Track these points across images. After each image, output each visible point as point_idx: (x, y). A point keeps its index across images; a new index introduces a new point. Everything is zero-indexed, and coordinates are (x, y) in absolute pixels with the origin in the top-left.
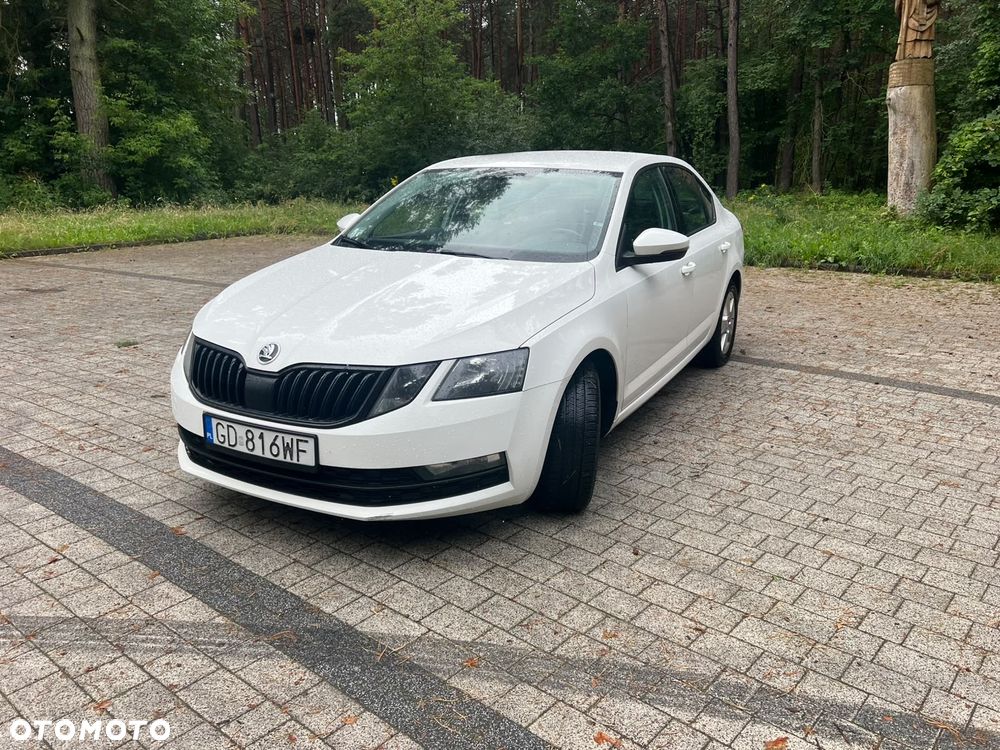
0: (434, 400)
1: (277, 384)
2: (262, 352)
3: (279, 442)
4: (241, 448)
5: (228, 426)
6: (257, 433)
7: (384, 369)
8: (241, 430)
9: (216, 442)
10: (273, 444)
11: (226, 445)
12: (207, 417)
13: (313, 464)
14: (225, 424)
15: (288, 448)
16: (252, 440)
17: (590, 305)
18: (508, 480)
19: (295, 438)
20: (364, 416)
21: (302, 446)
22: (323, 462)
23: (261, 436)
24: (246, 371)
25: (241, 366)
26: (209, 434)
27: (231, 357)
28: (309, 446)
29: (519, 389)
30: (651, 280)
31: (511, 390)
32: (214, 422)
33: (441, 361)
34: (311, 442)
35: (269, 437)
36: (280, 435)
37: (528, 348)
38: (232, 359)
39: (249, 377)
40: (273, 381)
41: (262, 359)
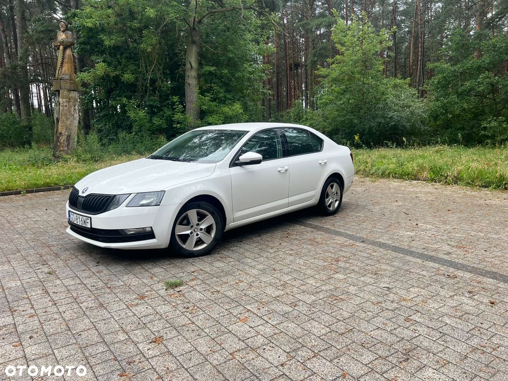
0: (126, 207)
2: (83, 190)
3: (83, 220)
4: (75, 222)
6: (78, 216)
7: (112, 195)
8: (75, 215)
10: (81, 220)
11: (72, 221)
12: (70, 212)
13: (90, 227)
14: (72, 214)
15: (85, 222)
16: (77, 219)
17: (209, 178)
18: (155, 238)
19: (86, 218)
22: (93, 227)
24: (79, 196)
27: (78, 192)
28: (89, 221)
29: (159, 205)
31: (155, 205)
34: (90, 219)
35: (81, 217)
36: (83, 217)
37: (165, 191)
40: (83, 200)
41: (83, 192)
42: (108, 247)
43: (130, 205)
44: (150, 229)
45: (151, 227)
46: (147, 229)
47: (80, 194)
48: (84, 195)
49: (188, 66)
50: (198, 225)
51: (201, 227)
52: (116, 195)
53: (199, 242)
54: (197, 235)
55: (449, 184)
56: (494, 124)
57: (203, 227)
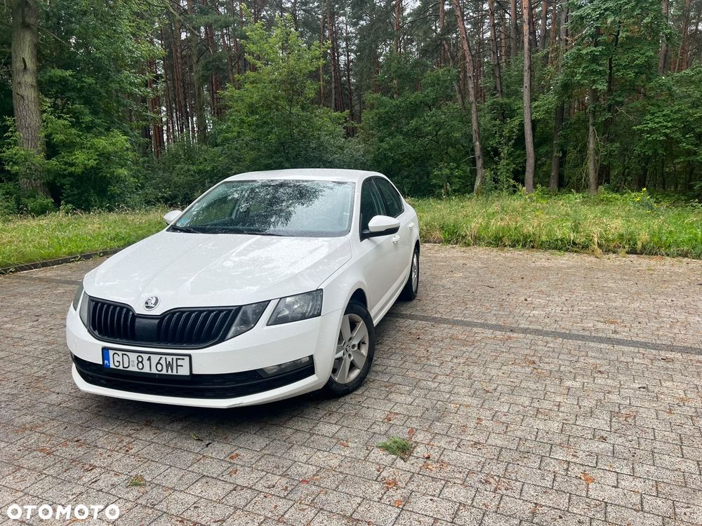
0: (267, 325)
1: (160, 323)
2: (147, 303)
3: (163, 362)
4: (133, 368)
5: (123, 354)
6: (146, 357)
7: (234, 308)
8: (133, 356)
9: (112, 366)
10: (158, 363)
11: (121, 368)
12: (105, 350)
13: (188, 374)
14: (120, 353)
15: (169, 365)
16: (141, 362)
17: (351, 262)
18: (314, 373)
19: (175, 357)
20: (223, 339)
21: (180, 362)
22: (195, 372)
23: (149, 359)
24: (135, 316)
25: (131, 313)
26: (106, 362)
28: (186, 362)
29: (319, 315)
31: (314, 316)
32: (111, 353)
33: (270, 301)
34: (187, 359)
35: (155, 359)
36: (164, 357)
37: (322, 289)
38: (124, 309)
39: (138, 320)
40: (157, 321)
41: (148, 307)
42: (237, 406)
43: (272, 320)
45: (311, 357)
46: (303, 361)
47: (139, 309)
48: (157, 311)
49: (18, 65)
50: (350, 339)
51: (353, 343)
52: (241, 307)
53: (353, 366)
54: (350, 355)
55: (469, 245)
56: (446, 171)
57: (356, 342)
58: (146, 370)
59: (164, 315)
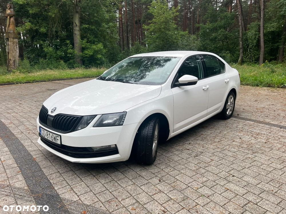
0: (93, 127)
1: (54, 119)
2: (52, 110)
3: (53, 136)
4: (46, 137)
6: (49, 133)
7: (80, 117)
8: (46, 132)
10: (52, 137)
11: (43, 136)
12: (40, 127)
13: (60, 144)
14: (43, 130)
15: (55, 138)
17: (158, 98)
19: (56, 135)
20: (73, 131)
22: (62, 143)
23: (49, 134)
24: (48, 115)
26: (40, 132)
27: (47, 111)
28: (59, 138)
29: (122, 125)
30: (186, 91)
31: (119, 125)
32: (41, 129)
33: (97, 115)
35: (51, 134)
36: (53, 134)
37: (127, 112)
39: (49, 117)
40: (52, 119)
41: (52, 112)
42: (77, 162)
43: (96, 125)
44: (115, 146)
45: (116, 145)
46: (112, 146)
47: (49, 113)
48: (54, 114)
52: (83, 116)
58: (49, 139)
59: (56, 116)
